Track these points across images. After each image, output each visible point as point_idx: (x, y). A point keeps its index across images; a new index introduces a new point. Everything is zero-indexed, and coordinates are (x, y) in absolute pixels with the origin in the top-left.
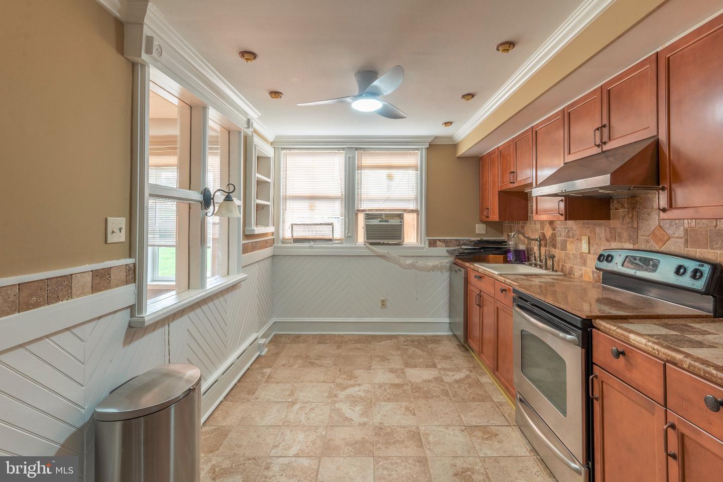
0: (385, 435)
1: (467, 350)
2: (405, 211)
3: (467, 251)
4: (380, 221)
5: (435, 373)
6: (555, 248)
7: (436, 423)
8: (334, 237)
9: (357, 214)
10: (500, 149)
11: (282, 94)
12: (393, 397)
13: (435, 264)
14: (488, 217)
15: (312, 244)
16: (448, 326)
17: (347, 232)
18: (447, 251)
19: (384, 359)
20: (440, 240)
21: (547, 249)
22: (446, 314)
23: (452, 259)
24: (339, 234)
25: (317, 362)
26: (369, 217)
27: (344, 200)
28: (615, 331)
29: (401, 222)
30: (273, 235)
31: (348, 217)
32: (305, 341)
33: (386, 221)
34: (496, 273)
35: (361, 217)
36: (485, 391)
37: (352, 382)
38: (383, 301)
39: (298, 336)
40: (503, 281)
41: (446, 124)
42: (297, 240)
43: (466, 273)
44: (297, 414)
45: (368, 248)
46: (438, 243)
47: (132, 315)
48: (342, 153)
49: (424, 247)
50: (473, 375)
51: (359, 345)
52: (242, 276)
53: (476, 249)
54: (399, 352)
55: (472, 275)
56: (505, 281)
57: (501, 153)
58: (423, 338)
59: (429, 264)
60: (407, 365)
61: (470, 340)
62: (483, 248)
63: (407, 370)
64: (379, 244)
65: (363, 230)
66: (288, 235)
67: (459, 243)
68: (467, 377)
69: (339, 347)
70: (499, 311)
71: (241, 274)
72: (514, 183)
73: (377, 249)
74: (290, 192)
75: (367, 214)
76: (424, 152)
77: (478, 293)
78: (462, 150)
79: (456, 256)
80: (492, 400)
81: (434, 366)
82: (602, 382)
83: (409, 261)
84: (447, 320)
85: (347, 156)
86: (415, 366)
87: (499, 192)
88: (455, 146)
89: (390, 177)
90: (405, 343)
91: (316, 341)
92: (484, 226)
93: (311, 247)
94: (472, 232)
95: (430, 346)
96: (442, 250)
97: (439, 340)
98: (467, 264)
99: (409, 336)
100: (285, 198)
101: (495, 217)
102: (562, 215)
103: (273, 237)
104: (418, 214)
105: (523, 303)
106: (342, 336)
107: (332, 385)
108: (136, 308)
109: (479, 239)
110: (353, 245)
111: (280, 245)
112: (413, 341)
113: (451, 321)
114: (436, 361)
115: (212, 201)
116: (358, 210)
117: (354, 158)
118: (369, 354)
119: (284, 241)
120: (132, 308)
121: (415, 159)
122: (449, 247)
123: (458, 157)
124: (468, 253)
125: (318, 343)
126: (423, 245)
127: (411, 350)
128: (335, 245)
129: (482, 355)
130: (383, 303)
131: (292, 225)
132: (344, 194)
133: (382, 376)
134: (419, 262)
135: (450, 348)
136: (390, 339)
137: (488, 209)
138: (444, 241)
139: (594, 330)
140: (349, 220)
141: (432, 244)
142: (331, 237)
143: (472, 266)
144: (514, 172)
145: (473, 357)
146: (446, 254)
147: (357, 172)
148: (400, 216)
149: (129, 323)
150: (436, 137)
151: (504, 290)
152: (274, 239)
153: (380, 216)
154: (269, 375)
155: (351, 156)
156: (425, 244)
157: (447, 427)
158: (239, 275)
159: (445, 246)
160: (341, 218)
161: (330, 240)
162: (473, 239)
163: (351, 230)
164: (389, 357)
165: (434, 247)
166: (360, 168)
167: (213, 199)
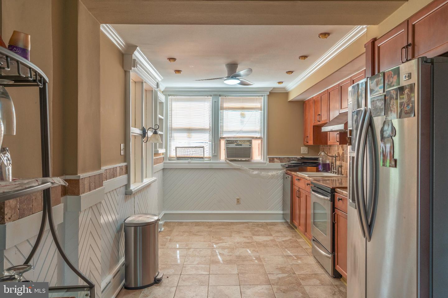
0: (242, 259)
1: (293, 229)
2: (253, 138)
3: (293, 165)
4: (236, 145)
5: (271, 238)
6: (344, 161)
7: (269, 255)
8: (205, 156)
9: (220, 141)
10: (314, 99)
11: (181, 71)
12: (245, 247)
13: (273, 174)
14: (307, 142)
15: (189, 160)
16: (282, 216)
17: (213, 152)
18: (281, 165)
19: (239, 232)
20: (276, 158)
21: (340, 162)
22: (281, 208)
23: (285, 170)
24: (208, 153)
25: (197, 234)
26: (229, 142)
27: (211, 130)
28: (340, 191)
29: (250, 145)
30: (163, 155)
31: (214, 142)
32: (186, 225)
33: (240, 145)
34: (307, 176)
35: (223, 143)
36: (299, 244)
37: (221, 241)
38: (238, 199)
39: (181, 223)
40: (309, 180)
41: (279, 83)
42: (179, 158)
43: (292, 178)
44: (193, 252)
45: (228, 163)
46: (275, 160)
47: (126, 189)
48: (210, 98)
49: (266, 163)
50: (294, 239)
51: (223, 227)
52: (154, 178)
53: (299, 163)
54: (249, 230)
55: (295, 179)
56: (309, 179)
57: (315, 101)
58: (265, 223)
59: (269, 174)
60: (254, 235)
61: (294, 221)
62: (304, 163)
63: (253, 237)
64: (235, 161)
65: (224, 151)
66: (173, 154)
67: (289, 159)
68: (290, 239)
69: (209, 228)
70: (307, 196)
71: (153, 178)
72: (320, 121)
73: (235, 164)
74: (175, 126)
75: (227, 140)
76: (266, 98)
77: (298, 189)
78: (292, 97)
79: (286, 168)
80: (302, 247)
81: (271, 235)
82: (337, 215)
83: (256, 172)
84: (281, 212)
85: (214, 100)
86: (259, 235)
87: (314, 126)
88: (287, 94)
89: (243, 116)
90: (253, 226)
91: (194, 225)
92: (306, 148)
93: (189, 163)
94: (299, 152)
95: (269, 227)
96: (278, 165)
97: (275, 224)
98: (293, 173)
99: (255, 222)
100: (172, 129)
101: (311, 142)
102: (338, 141)
103: (163, 156)
104: (262, 141)
105: (315, 189)
106: (211, 222)
107: (210, 243)
108: (127, 186)
109: (302, 157)
110: (218, 162)
111: (168, 161)
112: (258, 225)
113: (284, 213)
114: (272, 233)
115: (147, 134)
116: (220, 138)
117: (218, 101)
118: (230, 231)
119: (170, 158)
120: (126, 185)
121: (260, 103)
122: (283, 162)
123: (289, 102)
124: (293, 166)
125: (195, 226)
126: (265, 162)
127: (257, 229)
128: (205, 161)
129: (300, 227)
130: (238, 201)
131: (176, 148)
132: (211, 126)
133: (238, 239)
134: (262, 173)
135: (283, 228)
136: (243, 224)
137: (308, 137)
138: (279, 158)
139: (335, 193)
140: (215, 144)
141: (271, 160)
142: (202, 156)
143: (295, 174)
144: (320, 115)
145: (296, 231)
146: (280, 167)
147: (220, 111)
148: (250, 142)
149: (126, 193)
150: (274, 88)
151: (308, 184)
152: (164, 157)
153: (236, 141)
154: (170, 239)
155: (216, 100)
156: (266, 161)
157: (275, 256)
158: (152, 178)
159: (280, 162)
160: (209, 143)
161: (202, 158)
162: (299, 157)
163: (216, 151)
164: (243, 232)
165: (273, 162)
166: (222, 108)
167: (147, 133)
